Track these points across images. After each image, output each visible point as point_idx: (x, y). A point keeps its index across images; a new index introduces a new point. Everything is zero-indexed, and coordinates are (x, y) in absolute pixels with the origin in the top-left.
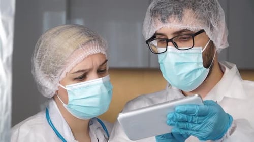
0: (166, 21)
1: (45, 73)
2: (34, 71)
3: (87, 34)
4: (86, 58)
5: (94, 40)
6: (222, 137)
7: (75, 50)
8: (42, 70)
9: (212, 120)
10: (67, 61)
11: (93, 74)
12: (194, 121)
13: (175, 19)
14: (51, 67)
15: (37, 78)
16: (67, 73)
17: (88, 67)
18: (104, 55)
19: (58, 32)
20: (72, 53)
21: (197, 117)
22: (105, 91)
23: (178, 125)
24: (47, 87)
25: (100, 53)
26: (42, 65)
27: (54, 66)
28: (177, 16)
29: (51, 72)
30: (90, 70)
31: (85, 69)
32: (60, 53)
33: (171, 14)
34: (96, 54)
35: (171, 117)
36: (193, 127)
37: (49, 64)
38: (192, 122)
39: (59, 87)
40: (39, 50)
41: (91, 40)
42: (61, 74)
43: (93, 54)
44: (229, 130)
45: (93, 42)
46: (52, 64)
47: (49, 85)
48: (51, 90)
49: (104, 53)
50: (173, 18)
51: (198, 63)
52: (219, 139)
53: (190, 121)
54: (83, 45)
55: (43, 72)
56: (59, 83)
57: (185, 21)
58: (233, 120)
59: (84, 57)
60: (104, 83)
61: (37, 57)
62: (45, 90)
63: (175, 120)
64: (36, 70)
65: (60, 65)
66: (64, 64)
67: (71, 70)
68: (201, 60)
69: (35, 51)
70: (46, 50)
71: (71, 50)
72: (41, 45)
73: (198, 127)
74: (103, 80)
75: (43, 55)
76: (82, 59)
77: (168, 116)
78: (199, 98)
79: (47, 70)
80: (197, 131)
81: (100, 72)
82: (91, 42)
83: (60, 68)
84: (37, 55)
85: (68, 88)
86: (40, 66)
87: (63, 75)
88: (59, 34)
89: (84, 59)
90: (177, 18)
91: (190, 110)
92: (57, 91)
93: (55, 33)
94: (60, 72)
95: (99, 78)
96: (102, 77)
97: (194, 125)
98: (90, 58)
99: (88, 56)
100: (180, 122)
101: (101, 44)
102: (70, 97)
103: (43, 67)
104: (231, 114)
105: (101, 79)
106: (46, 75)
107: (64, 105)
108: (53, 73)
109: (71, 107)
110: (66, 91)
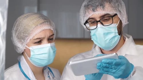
0: (95, 10)
1: (18, 39)
2: (13, 38)
3: (43, 18)
4: (41, 31)
5: (47, 22)
6: (128, 77)
7: (35, 27)
8: (17, 37)
9: (123, 67)
10: (31, 32)
11: (45, 41)
12: (112, 67)
13: (100, 9)
14: (22, 36)
15: (14, 42)
16: (31, 39)
17: (42, 36)
18: (52, 31)
19: (27, 16)
20: (34, 28)
21: (114, 66)
22: (52, 51)
23: (103, 69)
24: (19, 47)
25: (50, 29)
26: (17, 34)
27: (23, 35)
28: (101, 7)
29: (22, 39)
30: (44, 38)
31: (40, 37)
32: (27, 28)
33: (98, 6)
34: (48, 29)
35: (99, 65)
36: (111, 71)
37: (21, 34)
38: (111, 68)
39: (26, 47)
40: (16, 26)
41: (45, 22)
42: (27, 40)
43: (46, 30)
44: (132, 73)
45: (46, 23)
46: (22, 34)
47: (20, 46)
48: (21, 49)
49: (52, 29)
50: (99, 8)
51: (115, 33)
52: (127, 78)
53: (110, 68)
54: (40, 24)
55: (17, 38)
56: (26, 45)
57: (106, 9)
58: (134, 67)
59: (40, 31)
60: (51, 47)
61: (14, 30)
62: (18, 49)
63: (101, 67)
64: (13, 37)
65: (27, 35)
66: (29, 34)
67: (33, 38)
68: (117, 31)
69: (14, 26)
70: (20, 26)
71: (34, 26)
72: (17, 23)
73: (114, 71)
74: (51, 45)
75: (18, 29)
76: (39, 32)
77: (98, 64)
78: (116, 55)
79: (20, 37)
80: (114, 73)
81: (50, 40)
82: (45, 23)
83: (27, 36)
84: (15, 29)
85: (30, 48)
86: (16, 35)
87: (28, 41)
88: (27, 18)
89: (40, 32)
90: (101, 8)
91: (110, 62)
92: (25, 50)
93: (25, 17)
94: (27, 39)
95: (49, 43)
96: (51, 43)
97: (112, 70)
98: (44, 31)
99: (43, 30)
100: (104, 68)
101: (51, 24)
102: (32, 53)
103: (17, 35)
104: (132, 64)
105: (50, 44)
106: (19, 40)
107: (28, 58)
108: (23, 39)
109: (32, 59)
110: (29, 50)
